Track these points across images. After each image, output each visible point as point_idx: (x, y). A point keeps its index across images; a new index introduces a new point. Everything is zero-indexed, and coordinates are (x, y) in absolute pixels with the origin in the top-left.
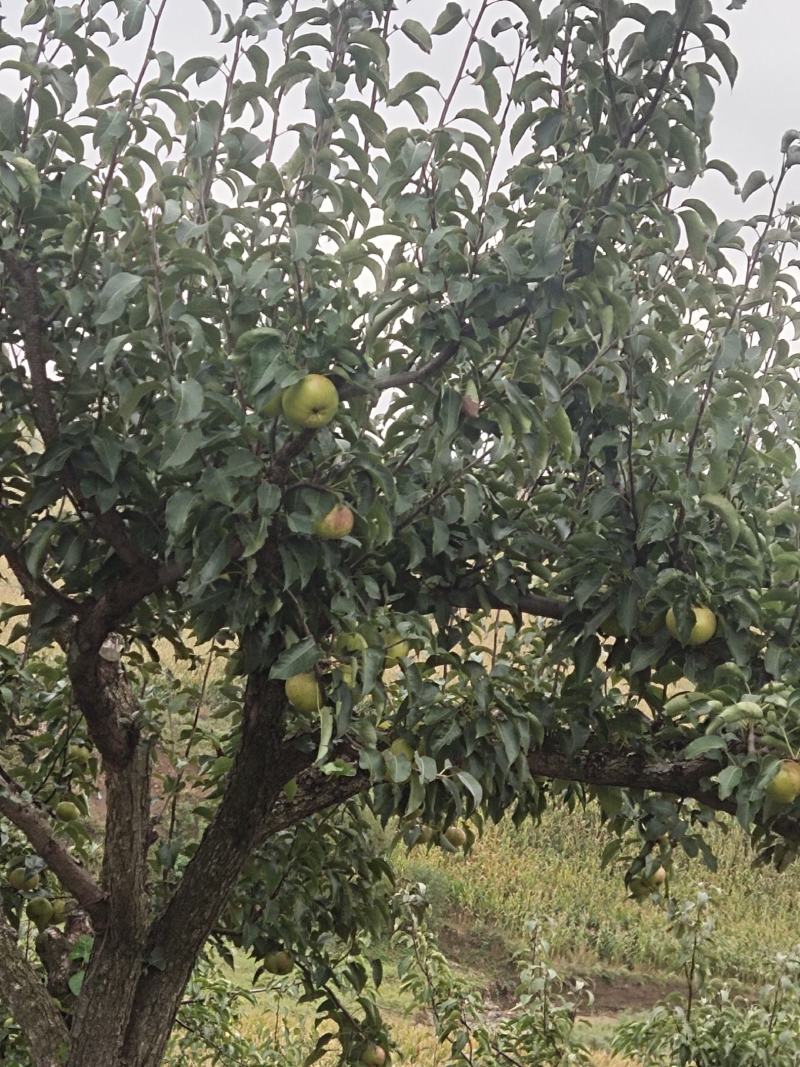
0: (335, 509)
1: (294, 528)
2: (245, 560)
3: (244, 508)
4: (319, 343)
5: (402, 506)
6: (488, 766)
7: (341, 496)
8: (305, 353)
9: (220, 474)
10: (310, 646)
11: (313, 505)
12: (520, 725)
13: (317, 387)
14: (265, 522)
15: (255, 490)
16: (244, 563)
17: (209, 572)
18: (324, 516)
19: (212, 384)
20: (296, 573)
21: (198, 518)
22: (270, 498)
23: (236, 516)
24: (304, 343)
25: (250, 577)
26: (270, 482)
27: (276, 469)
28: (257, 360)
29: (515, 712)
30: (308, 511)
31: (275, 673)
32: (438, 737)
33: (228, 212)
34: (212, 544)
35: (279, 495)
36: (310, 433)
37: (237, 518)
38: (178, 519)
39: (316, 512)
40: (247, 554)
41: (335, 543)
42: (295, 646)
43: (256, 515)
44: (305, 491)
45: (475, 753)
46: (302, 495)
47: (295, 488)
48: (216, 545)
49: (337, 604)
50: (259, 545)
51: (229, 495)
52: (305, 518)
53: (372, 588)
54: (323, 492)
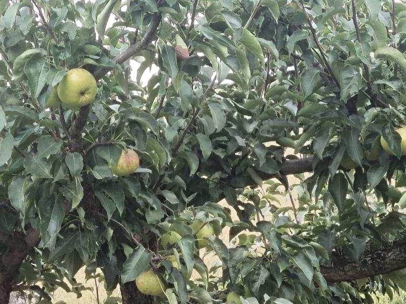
0: (123, 153)
2: (75, 210)
3: (60, 175)
4: (67, 47)
6: (297, 288)
7: (124, 144)
8: (61, 57)
10: (142, 251)
11: (107, 157)
12: (308, 253)
14: (79, 180)
15: (64, 161)
16: (75, 212)
17: (54, 227)
18: (117, 161)
20: (113, 206)
21: (35, 195)
22: (76, 163)
23: (57, 182)
24: (58, 51)
25: (83, 221)
26: (72, 152)
27: (73, 141)
28: (30, 74)
29: (300, 245)
30: (106, 162)
32: (254, 281)
34: (49, 208)
35: (81, 159)
37: (59, 184)
38: (20, 200)
39: (110, 161)
40: (74, 206)
42: (132, 255)
44: (98, 149)
45: (284, 283)
46: (97, 153)
47: (91, 150)
48: (52, 207)
50: (80, 197)
52: (104, 168)
53: (171, 197)
54: (111, 145)
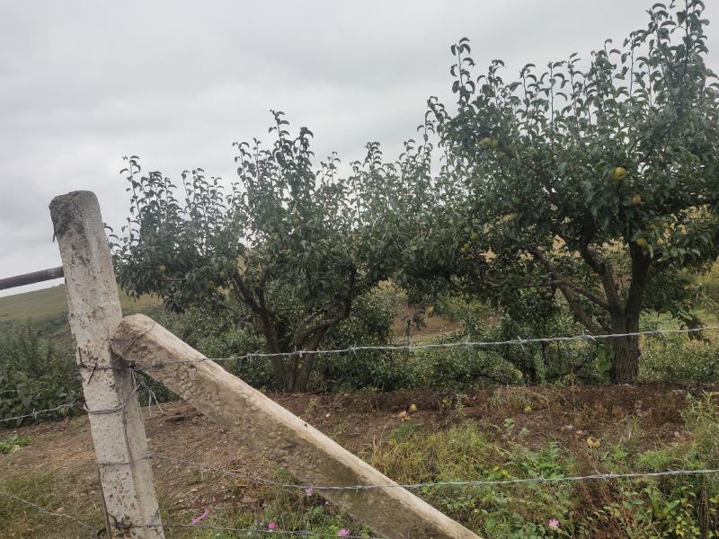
0: (635, 197)
1: (624, 204)
3: (611, 204)
4: (616, 160)
5: (653, 190)
7: (635, 193)
8: (614, 163)
9: (602, 199)
10: (640, 231)
11: (628, 198)
13: (619, 170)
15: (612, 199)
16: (615, 217)
17: (607, 222)
18: (633, 199)
19: (593, 179)
21: (600, 211)
22: (617, 200)
23: (609, 207)
24: (612, 161)
25: (618, 220)
26: (615, 196)
27: (616, 193)
28: (602, 169)
30: (628, 200)
31: (632, 240)
33: (583, 139)
35: (619, 199)
36: (621, 181)
38: (595, 212)
39: (630, 199)
40: (615, 215)
41: (638, 205)
42: (635, 232)
43: (614, 205)
46: (624, 196)
47: (622, 196)
48: (606, 215)
49: (644, 219)
50: (617, 212)
51: (605, 203)
52: (627, 202)
53: (652, 212)
54: (630, 194)
